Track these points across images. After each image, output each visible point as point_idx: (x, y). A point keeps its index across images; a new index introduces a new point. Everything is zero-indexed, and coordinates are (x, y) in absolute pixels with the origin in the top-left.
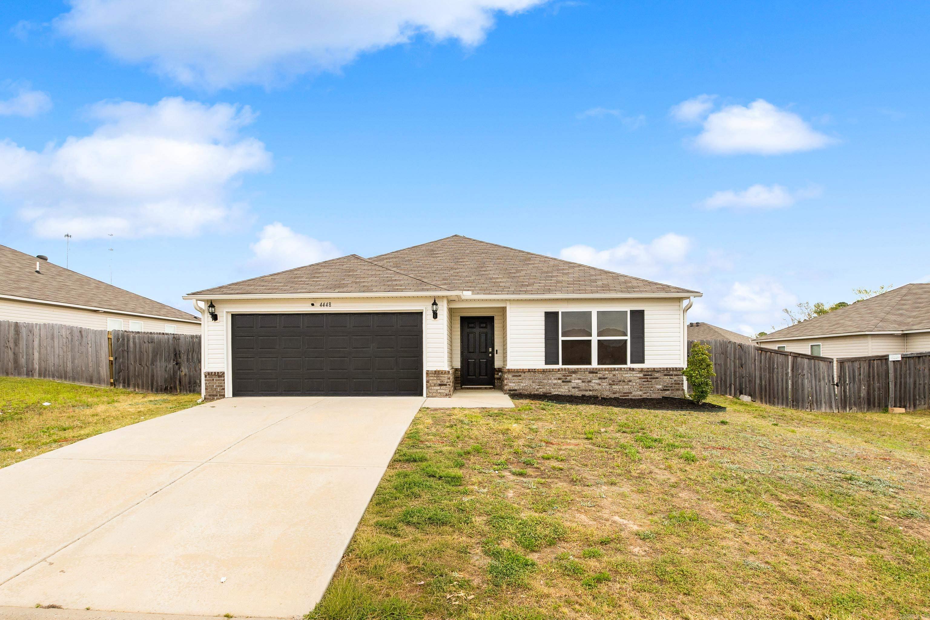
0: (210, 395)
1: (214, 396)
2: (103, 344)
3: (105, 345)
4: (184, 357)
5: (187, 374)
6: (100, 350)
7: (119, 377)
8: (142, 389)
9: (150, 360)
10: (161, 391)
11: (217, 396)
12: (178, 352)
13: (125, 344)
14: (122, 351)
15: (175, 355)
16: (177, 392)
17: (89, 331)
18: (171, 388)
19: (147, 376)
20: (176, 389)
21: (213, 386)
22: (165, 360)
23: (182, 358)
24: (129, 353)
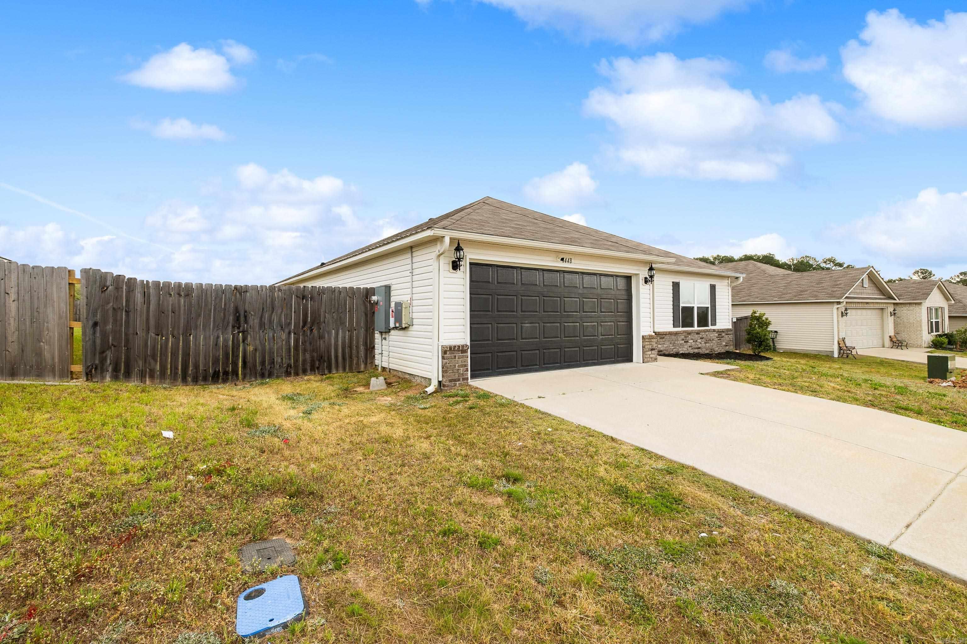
0: (450, 381)
1: (455, 380)
2: (55, 295)
3: (59, 297)
4: (254, 321)
5: (260, 347)
6: (45, 306)
7: (103, 360)
8: (161, 378)
9: (182, 325)
10: (205, 379)
11: (459, 380)
12: (242, 313)
13: (121, 296)
14: (114, 308)
15: (237, 319)
16: (238, 379)
17: (13, 266)
18: (226, 373)
19: (174, 355)
20: (237, 375)
21: (455, 365)
22: (216, 327)
23: (251, 322)
24: (131, 314)
